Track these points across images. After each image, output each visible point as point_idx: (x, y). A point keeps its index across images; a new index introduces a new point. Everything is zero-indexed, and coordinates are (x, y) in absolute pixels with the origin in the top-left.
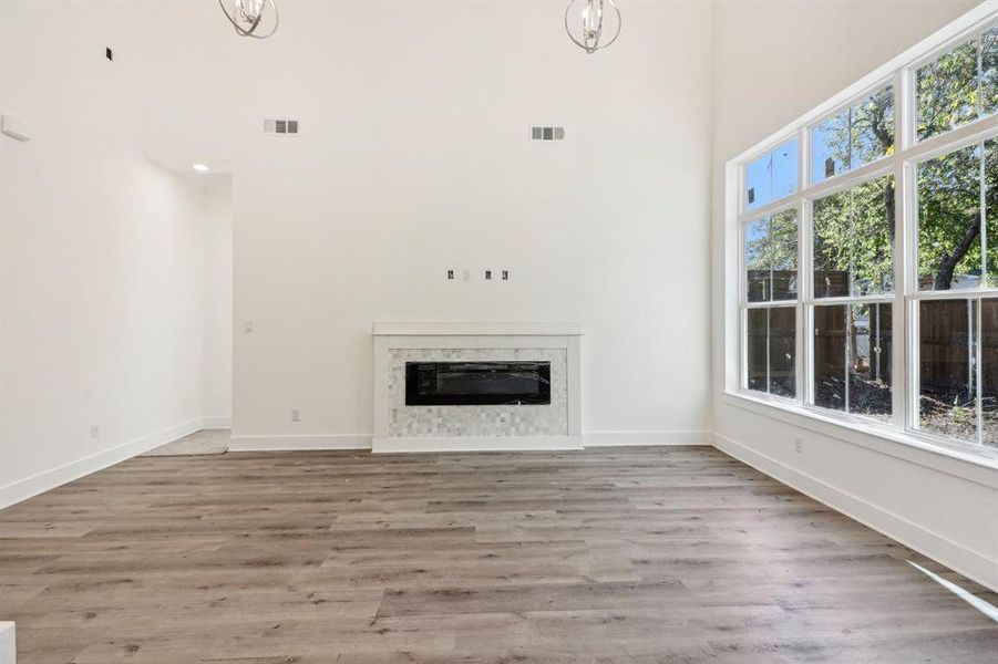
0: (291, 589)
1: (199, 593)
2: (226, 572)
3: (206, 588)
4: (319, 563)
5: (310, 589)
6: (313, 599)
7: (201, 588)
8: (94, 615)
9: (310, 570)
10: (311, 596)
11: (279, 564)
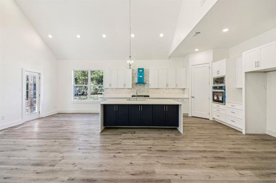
0: (81, 169)
1: (107, 169)
3: (106, 171)
4: (69, 179)
5: (75, 168)
6: (75, 165)
7: (108, 171)
8: (130, 163)
9: (72, 176)
10: (76, 166)
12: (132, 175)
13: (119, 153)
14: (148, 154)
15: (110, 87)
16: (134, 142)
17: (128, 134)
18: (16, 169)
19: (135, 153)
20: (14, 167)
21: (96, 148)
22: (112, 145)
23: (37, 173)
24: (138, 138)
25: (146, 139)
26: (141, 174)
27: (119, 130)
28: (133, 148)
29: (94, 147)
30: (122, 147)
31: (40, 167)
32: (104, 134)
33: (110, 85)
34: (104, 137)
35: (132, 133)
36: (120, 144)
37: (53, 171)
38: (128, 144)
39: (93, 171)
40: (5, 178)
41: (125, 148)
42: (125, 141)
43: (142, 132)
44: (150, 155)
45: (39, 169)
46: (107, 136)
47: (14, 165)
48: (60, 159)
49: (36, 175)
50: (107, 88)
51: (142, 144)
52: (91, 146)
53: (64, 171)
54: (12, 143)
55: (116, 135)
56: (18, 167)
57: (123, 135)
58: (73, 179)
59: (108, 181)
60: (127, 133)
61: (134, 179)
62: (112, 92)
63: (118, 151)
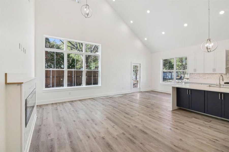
0: (143, 124)
1: (158, 133)
2: (152, 134)
3: (157, 133)
4: (135, 126)
5: (141, 123)
7: (158, 134)
8: (180, 139)
9: (137, 125)
10: (142, 122)
11: (141, 130)
12: (175, 146)
13: (177, 129)
14: (206, 143)
15: (194, 72)
16: (200, 128)
17: (200, 120)
18: (119, 112)
19: (192, 135)
20: (119, 111)
21: (160, 118)
22: (175, 121)
23: (125, 117)
24: (209, 127)
25: (219, 131)
26: (183, 149)
27: (193, 114)
28: (194, 132)
29: (160, 117)
30: (183, 127)
31: (127, 115)
32: (174, 112)
33: (195, 70)
34: (174, 115)
35: (206, 120)
36: (183, 124)
37: (130, 119)
38: (192, 127)
39: (150, 129)
40: (114, 114)
41: (185, 128)
42: (190, 123)
43: (222, 124)
44: (209, 145)
45: (126, 115)
46: (176, 114)
47: (119, 110)
48: (137, 115)
49: (124, 117)
50: (192, 74)
51: (209, 133)
52: (158, 116)
53: (135, 122)
54: (123, 101)
55: (185, 116)
56: (120, 112)
57: (194, 119)
58: (136, 127)
59: (154, 138)
60: (198, 119)
61: (173, 148)
62: (199, 77)
63: (176, 128)
